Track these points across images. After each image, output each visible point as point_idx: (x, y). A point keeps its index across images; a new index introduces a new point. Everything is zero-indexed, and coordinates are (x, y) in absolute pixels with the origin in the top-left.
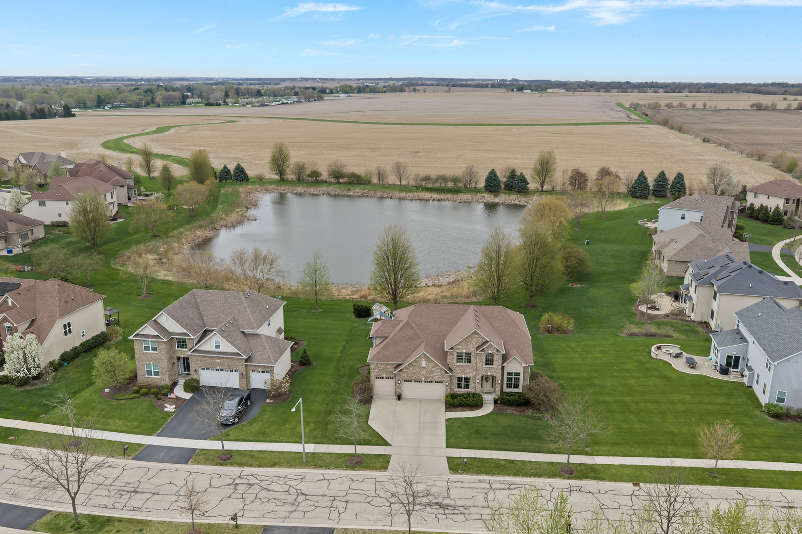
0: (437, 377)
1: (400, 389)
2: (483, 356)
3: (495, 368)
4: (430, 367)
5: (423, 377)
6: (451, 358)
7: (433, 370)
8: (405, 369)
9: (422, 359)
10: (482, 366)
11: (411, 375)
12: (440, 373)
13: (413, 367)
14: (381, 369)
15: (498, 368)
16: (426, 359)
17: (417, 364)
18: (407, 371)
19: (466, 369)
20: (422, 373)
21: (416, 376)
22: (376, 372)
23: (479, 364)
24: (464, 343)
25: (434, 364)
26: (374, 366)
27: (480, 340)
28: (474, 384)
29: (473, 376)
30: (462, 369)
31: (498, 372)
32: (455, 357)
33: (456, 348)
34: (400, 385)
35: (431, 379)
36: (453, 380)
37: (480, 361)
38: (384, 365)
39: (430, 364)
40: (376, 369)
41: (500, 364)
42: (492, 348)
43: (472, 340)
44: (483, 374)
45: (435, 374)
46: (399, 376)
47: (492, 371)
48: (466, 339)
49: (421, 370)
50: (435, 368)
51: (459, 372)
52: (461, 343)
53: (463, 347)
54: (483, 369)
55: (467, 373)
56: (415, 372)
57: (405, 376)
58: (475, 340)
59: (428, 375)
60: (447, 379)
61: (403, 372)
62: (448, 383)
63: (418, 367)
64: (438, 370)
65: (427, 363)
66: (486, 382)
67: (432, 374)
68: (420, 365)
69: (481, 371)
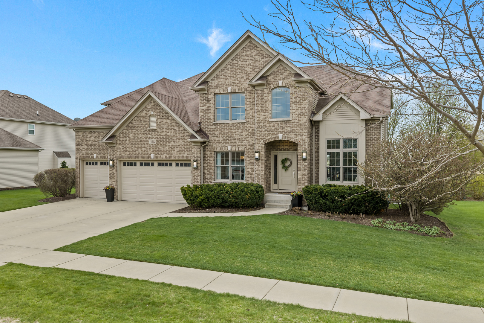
1: (113, 180)
2: (265, 95)
3: (293, 121)
4: (164, 130)
5: (152, 150)
6: (205, 108)
7: (169, 134)
8: (121, 136)
9: (150, 112)
10: (265, 119)
11: (132, 147)
12: (182, 141)
13: (134, 131)
14: (90, 143)
15: (301, 122)
16: (157, 111)
17: (141, 124)
18: (124, 139)
19: (234, 131)
20: (150, 143)
21: (139, 150)
22: (83, 149)
23: (258, 116)
24: (229, 72)
25: (170, 122)
26: (81, 137)
27: (261, 61)
28: (251, 167)
29: (248, 146)
30: (226, 131)
31: (301, 131)
32: (211, 105)
33: (213, 84)
34: (114, 170)
35: (165, 155)
36: (210, 159)
37: (259, 108)
38: (95, 135)
39: (165, 121)
40: (83, 144)
41: (303, 111)
42: (285, 74)
43: (244, 63)
44: (267, 138)
45: (173, 143)
46: (112, 152)
47: (286, 129)
48: (233, 62)
49: (149, 136)
50: (173, 131)
51: (221, 139)
52: (223, 72)
53: (227, 81)
54: (268, 125)
55: (236, 141)
56: (139, 140)
57: (122, 150)
58: (250, 62)
59: (160, 147)
60: (195, 154)
61: (119, 142)
62: (197, 164)
63: (143, 130)
64: (178, 135)
65: (159, 121)
66: (284, 170)
67: (167, 144)
68: (147, 126)
69: (264, 130)
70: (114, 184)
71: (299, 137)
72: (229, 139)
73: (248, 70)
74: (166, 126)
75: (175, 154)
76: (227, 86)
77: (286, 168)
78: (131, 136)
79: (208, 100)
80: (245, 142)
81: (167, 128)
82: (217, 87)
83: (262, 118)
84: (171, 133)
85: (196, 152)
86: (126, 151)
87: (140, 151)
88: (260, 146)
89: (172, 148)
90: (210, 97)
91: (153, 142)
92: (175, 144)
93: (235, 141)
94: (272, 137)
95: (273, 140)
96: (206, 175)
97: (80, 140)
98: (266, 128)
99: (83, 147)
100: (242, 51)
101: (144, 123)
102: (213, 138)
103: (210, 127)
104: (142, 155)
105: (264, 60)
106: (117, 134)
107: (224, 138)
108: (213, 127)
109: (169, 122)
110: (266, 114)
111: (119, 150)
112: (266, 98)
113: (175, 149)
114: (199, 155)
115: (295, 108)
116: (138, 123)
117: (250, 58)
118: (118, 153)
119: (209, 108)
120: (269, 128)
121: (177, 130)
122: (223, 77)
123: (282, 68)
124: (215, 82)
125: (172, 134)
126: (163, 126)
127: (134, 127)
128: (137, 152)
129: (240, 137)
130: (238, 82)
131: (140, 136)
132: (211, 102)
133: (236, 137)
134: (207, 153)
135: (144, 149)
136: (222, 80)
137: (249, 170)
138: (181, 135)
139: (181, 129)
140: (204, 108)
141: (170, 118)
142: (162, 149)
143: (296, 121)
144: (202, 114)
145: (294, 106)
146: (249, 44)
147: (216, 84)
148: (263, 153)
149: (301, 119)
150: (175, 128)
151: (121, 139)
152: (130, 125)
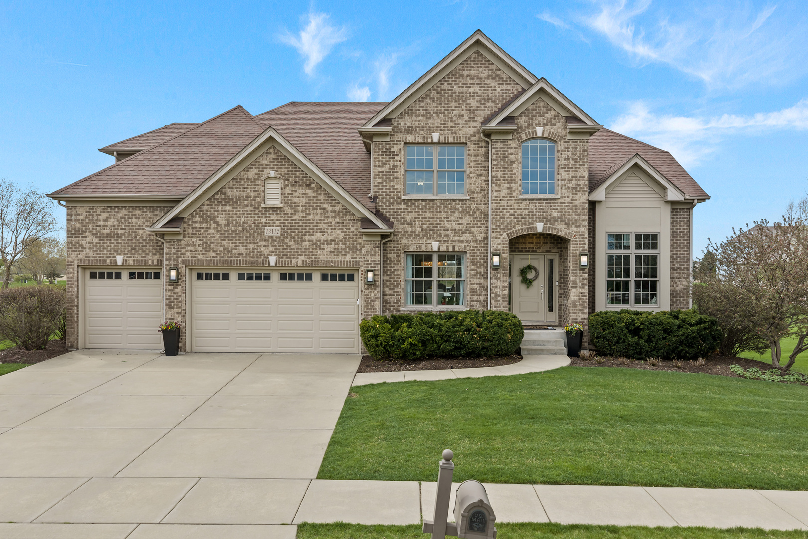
0: (328, 248)
1: (176, 310)
2: (510, 151)
3: (563, 200)
4: (300, 208)
5: (271, 248)
6: (386, 168)
7: (310, 217)
8: (197, 219)
9: (266, 171)
10: (510, 194)
11: (224, 243)
12: (339, 232)
13: (228, 208)
14: (106, 231)
15: (576, 203)
16: (284, 170)
17: (245, 194)
18: (204, 225)
19: (444, 215)
20: (267, 234)
21: (241, 247)
22: (88, 245)
23: (497, 188)
24: (435, 104)
25: (314, 194)
26: (81, 217)
27: (498, 90)
28: (478, 281)
29: (472, 244)
30: (428, 215)
31: (576, 217)
32: (398, 164)
33: (402, 124)
34: (179, 290)
35: (302, 257)
36: (396, 267)
37: (499, 174)
38: (121, 215)
39: (301, 191)
40: (87, 234)
41: (581, 182)
42: (547, 115)
43: (465, 90)
44: (514, 229)
45: (319, 234)
46: (174, 251)
47: (549, 213)
48: (443, 87)
49: (264, 220)
50: (319, 211)
51: (419, 229)
52: (422, 104)
53: (430, 121)
54: (516, 206)
55: (449, 232)
56: (240, 228)
57: (200, 248)
58: (477, 88)
59: (291, 243)
60: (369, 258)
61: (190, 231)
62: (374, 275)
63: (249, 208)
64: (330, 220)
65: (288, 190)
66: (524, 287)
67: (307, 237)
68: (258, 199)
69: (508, 215)
70: (178, 319)
71: (573, 229)
72: (434, 230)
73: (474, 103)
74: (303, 200)
75: (324, 256)
76: (431, 129)
77: (527, 283)
78: (222, 219)
79: (393, 155)
80: (467, 236)
81: (307, 205)
82: (410, 130)
83: (504, 192)
84: (315, 215)
85: (370, 253)
86: (207, 248)
87: (242, 249)
88: (499, 242)
89: (318, 245)
90: (395, 149)
91: (274, 231)
92: (324, 238)
93: (446, 233)
94: (524, 227)
95: (525, 232)
96: (387, 298)
97: (78, 225)
98: (512, 212)
99: (88, 239)
100: (460, 67)
101: (252, 194)
102: (401, 226)
103: (396, 206)
104: (248, 259)
105: (504, 87)
106: (186, 215)
107: (425, 226)
108: (402, 206)
109: (310, 192)
110: (513, 185)
111: (190, 248)
112: (511, 157)
113: (326, 246)
114: (377, 258)
115: (567, 177)
116: (238, 193)
117: (477, 81)
118: (188, 254)
119: (393, 170)
120: (518, 212)
121: (330, 209)
122: (422, 112)
123: (542, 104)
124: (407, 121)
125: (318, 217)
126: (296, 200)
127: (228, 201)
128: (235, 251)
129: (457, 227)
130: (452, 124)
131: (243, 219)
132: (396, 158)
133: (449, 227)
134: (389, 255)
135: (251, 246)
136: (421, 118)
137: (475, 287)
138: (337, 219)
139: (337, 208)
140: (383, 169)
141: (313, 185)
142: (295, 246)
143: (568, 200)
144: (379, 180)
145: (563, 173)
146: (474, 56)
147: (409, 124)
148: (506, 255)
149: (577, 197)
150: (325, 206)
151: (197, 225)
152: (218, 196)
